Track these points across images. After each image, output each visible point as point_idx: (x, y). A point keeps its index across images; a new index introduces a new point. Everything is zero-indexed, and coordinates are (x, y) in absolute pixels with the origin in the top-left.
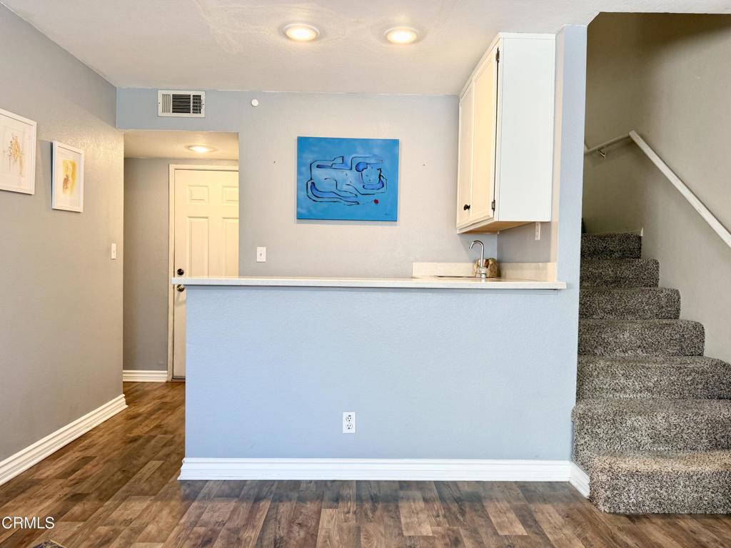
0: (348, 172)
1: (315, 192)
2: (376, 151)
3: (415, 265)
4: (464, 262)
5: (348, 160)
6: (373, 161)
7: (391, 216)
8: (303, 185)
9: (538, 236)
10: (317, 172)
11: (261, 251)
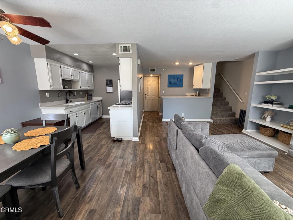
0: (176, 80)
2: (180, 76)
3: (186, 94)
5: (176, 78)
6: (179, 78)
7: (182, 86)
8: (169, 82)
9: (207, 90)
10: (171, 80)
11: (164, 92)
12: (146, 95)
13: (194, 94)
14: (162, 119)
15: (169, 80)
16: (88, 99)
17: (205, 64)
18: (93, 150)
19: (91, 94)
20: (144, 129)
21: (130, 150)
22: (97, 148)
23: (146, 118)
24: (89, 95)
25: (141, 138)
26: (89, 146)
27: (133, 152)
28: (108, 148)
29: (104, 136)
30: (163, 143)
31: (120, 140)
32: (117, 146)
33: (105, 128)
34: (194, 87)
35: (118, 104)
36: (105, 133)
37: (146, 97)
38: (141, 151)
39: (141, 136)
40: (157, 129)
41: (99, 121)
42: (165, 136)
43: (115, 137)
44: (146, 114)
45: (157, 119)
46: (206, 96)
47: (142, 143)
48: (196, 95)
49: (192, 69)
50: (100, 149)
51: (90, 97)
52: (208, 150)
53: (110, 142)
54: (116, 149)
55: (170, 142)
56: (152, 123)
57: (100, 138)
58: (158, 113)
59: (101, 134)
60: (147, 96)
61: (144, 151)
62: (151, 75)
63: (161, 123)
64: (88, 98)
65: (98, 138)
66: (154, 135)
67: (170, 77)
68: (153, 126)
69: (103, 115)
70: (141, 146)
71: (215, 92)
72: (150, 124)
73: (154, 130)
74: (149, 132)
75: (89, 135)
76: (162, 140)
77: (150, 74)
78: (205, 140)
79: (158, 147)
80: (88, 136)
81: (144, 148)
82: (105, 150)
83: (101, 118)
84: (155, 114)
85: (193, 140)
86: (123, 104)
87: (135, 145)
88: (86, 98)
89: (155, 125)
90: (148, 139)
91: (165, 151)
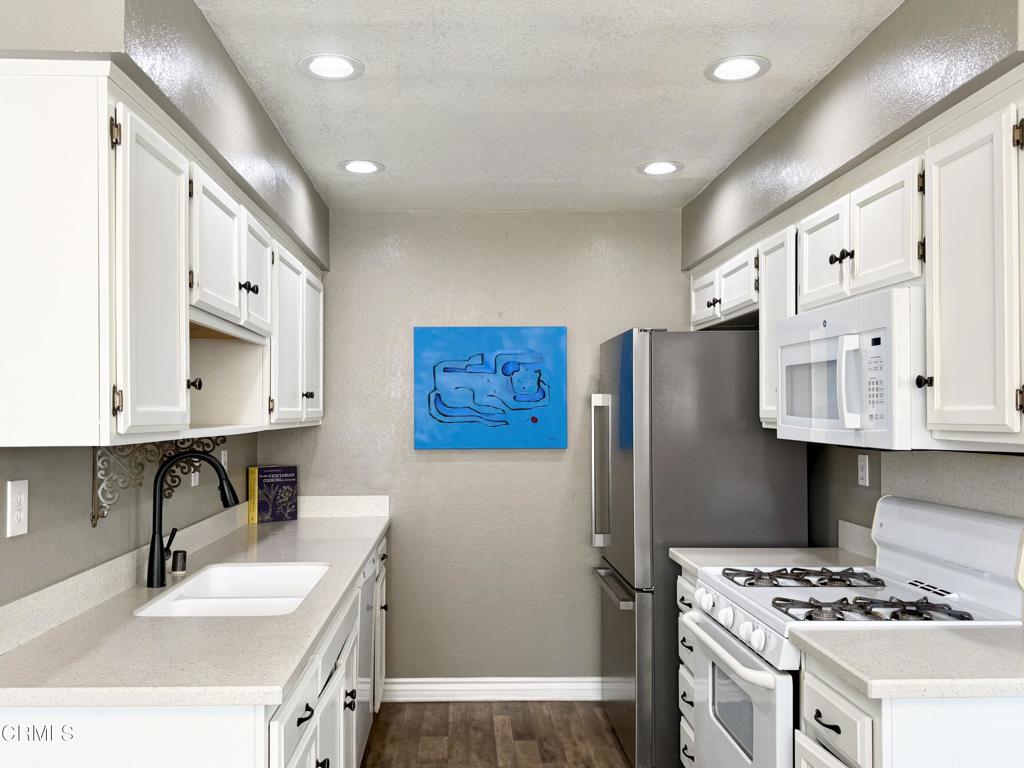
0: (491, 377)
1: (441, 408)
5: (490, 358)
6: (528, 359)
7: (558, 441)
8: (423, 400)
10: (443, 378)
15: (426, 376)
16: (267, 517)
24: (276, 478)
51: (285, 495)
64: (262, 507)
67: (438, 352)
88: (248, 512)
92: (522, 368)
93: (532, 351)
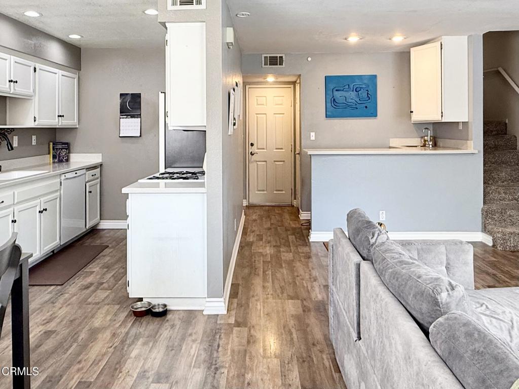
0: (352, 92)
1: (335, 103)
2: (366, 82)
3: (391, 140)
4: (415, 138)
5: (351, 86)
6: (364, 86)
7: (374, 114)
8: (329, 100)
9: (461, 127)
10: (336, 93)
11: (313, 134)
12: (252, 145)
13: (417, 141)
14: (308, 235)
15: (330, 92)
16: (56, 160)
17: (446, 39)
18: (60, 347)
19: (67, 144)
20: (246, 271)
21: (194, 349)
22: (75, 341)
23: (254, 228)
24: (60, 147)
25: (235, 305)
26: (48, 334)
27: (204, 355)
28: (117, 342)
29: (102, 295)
30: (312, 320)
31: (161, 310)
32: (147, 333)
33: (108, 267)
34: (416, 117)
35: (158, 178)
36: (105, 285)
37: (252, 154)
38: (233, 351)
39: (234, 294)
40: (292, 269)
41: (88, 242)
42: (320, 297)
43: (141, 300)
44: (254, 217)
45: (293, 234)
46: (458, 149)
47: (238, 324)
48: (424, 146)
49: (403, 57)
50: (84, 347)
51: (64, 153)
52: (457, 326)
53: (122, 316)
54: (145, 344)
55: (337, 314)
56: (274, 246)
57: (89, 304)
58: (295, 212)
59: (92, 288)
60: (257, 151)
61: (246, 351)
62: (271, 79)
63: (306, 249)
64: (54, 157)
65: (83, 302)
66: (282, 293)
67: (334, 84)
68: (277, 258)
69: (101, 219)
70: (234, 331)
71: (486, 133)
72: (269, 250)
73: (283, 274)
74: (265, 280)
75: (50, 293)
76: (309, 310)
77: (264, 74)
78: (449, 294)
79: (295, 336)
80: (48, 297)
81: (245, 341)
82: (104, 350)
83: (93, 231)
84: (287, 216)
85: (410, 297)
86: (175, 176)
87: (212, 330)
88: (49, 158)
89: (287, 256)
90: (259, 307)
91: (321, 352)
92: (362, 90)
93: (365, 83)
